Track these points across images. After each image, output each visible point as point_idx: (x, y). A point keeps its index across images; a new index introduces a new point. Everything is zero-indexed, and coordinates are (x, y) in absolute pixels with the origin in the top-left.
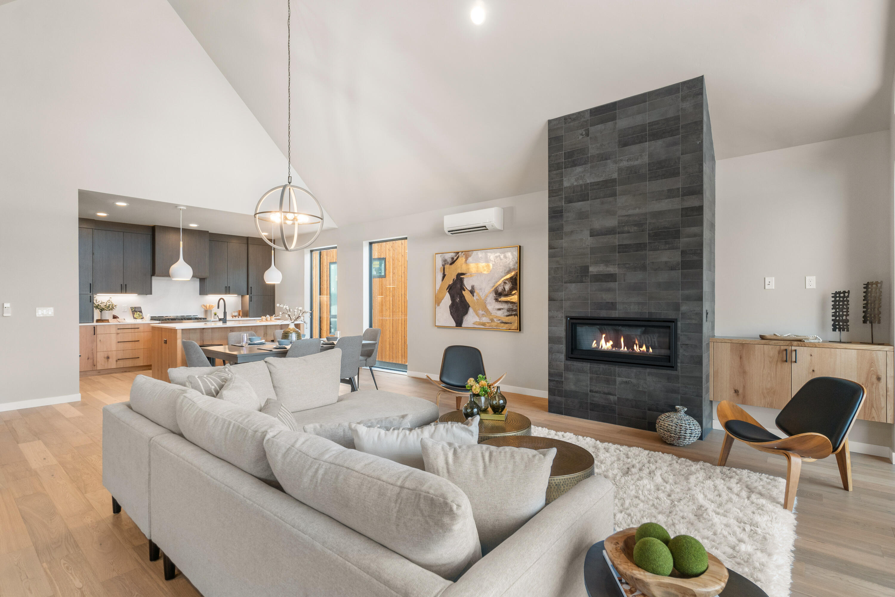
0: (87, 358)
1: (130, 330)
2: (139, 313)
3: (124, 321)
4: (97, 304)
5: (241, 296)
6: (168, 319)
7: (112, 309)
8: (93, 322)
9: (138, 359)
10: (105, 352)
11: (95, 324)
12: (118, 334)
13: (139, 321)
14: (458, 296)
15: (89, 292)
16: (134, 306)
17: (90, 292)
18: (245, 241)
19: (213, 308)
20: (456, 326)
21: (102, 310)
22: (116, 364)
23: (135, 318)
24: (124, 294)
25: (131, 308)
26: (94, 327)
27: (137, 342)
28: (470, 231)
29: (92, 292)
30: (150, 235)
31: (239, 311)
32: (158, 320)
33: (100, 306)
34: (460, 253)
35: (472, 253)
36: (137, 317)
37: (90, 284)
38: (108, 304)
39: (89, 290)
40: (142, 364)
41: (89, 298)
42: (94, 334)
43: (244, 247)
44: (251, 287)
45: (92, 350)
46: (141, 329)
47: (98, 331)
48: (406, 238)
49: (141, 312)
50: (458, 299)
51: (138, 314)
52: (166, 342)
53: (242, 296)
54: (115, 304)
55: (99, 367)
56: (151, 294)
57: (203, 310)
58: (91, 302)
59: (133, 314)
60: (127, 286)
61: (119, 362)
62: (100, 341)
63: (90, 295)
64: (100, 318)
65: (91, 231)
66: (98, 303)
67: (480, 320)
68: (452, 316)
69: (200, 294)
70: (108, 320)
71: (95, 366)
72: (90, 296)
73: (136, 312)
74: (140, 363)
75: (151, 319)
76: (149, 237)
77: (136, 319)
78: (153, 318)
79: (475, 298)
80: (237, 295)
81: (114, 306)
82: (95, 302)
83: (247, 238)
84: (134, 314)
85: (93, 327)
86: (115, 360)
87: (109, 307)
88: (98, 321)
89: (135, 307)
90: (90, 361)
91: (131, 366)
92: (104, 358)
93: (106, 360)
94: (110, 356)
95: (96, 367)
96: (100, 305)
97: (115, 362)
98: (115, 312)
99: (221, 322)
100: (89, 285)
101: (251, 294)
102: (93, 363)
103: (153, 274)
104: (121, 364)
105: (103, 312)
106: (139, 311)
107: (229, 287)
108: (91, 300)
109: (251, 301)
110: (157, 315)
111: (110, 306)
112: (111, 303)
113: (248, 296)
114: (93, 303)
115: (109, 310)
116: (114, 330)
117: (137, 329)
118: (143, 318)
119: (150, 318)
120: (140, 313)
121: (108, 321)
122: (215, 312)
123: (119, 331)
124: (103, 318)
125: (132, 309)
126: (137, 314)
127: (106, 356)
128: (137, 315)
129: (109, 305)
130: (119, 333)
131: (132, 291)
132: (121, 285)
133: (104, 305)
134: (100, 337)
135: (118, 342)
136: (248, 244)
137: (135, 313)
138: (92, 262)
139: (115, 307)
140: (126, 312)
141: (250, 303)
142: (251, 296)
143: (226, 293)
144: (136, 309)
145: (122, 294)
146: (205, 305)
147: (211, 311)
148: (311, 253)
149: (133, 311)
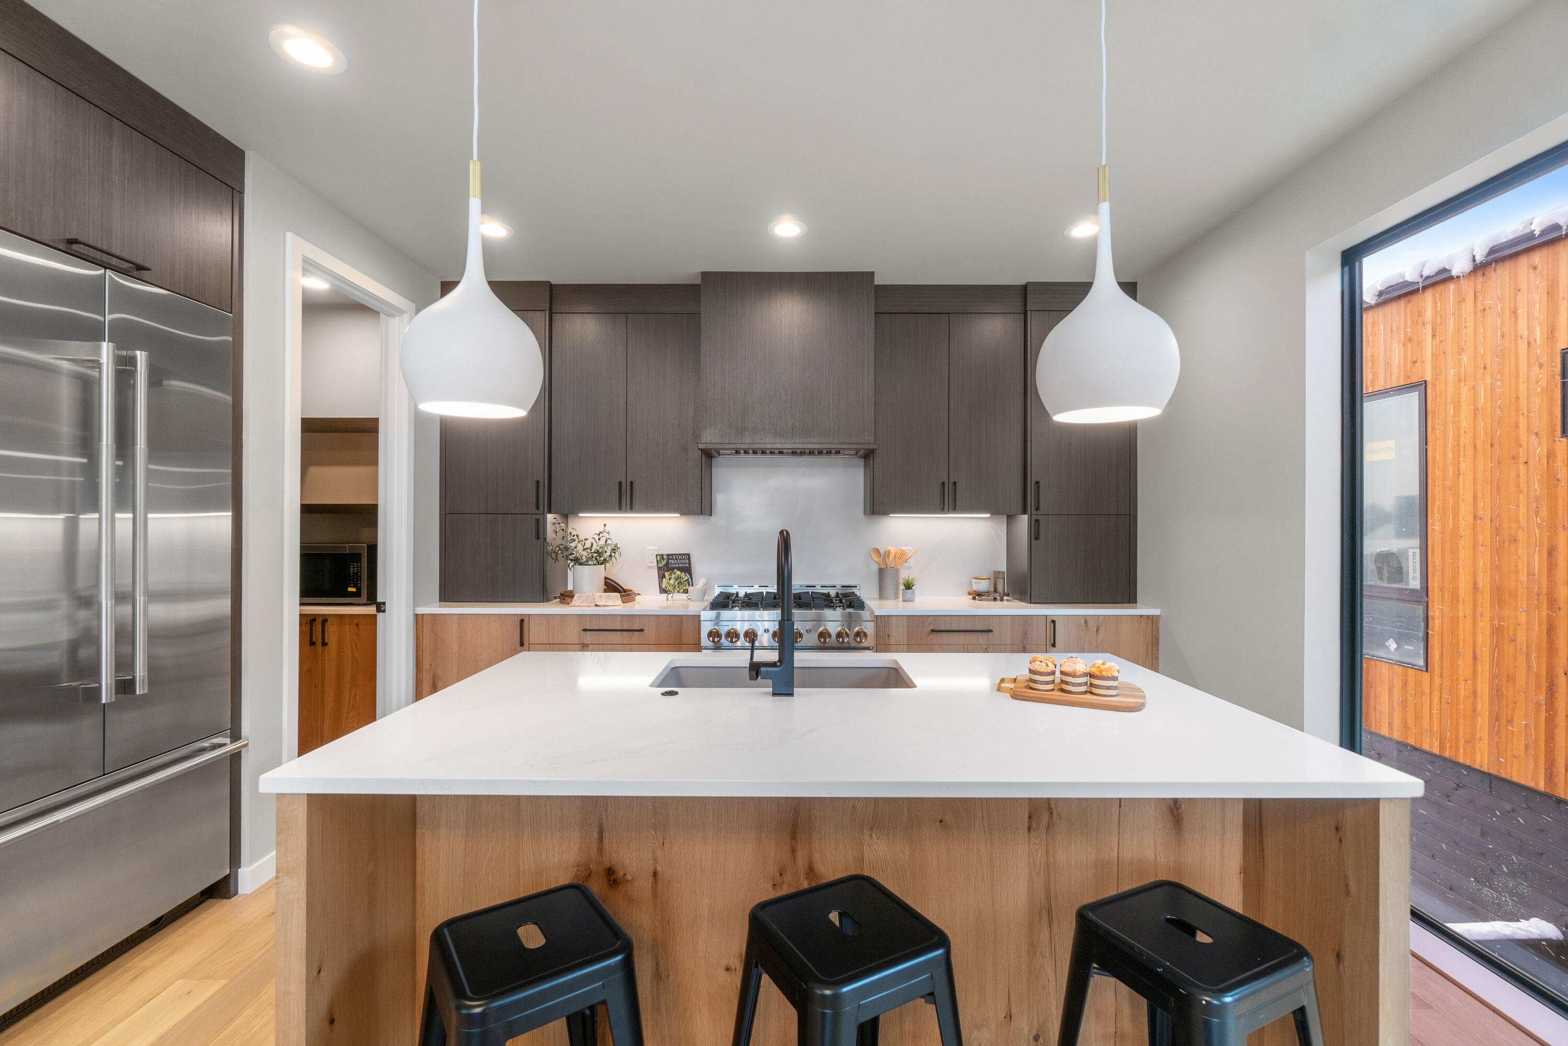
1: (617, 637)
2: (679, 573)
5: (1004, 519)
7: (603, 558)
8: (544, 599)
12: (584, 646)
15: (534, 507)
16: (665, 552)
17: (538, 508)
19: (905, 560)
23: (662, 590)
24: (626, 512)
25: (657, 555)
26: (522, 621)
29: (541, 506)
31: (997, 575)
36: (672, 588)
37: (538, 483)
39: (534, 501)
41: (534, 525)
42: (522, 644)
44: (1037, 483)
46: (650, 632)
47: (534, 635)
49: (688, 570)
51: (679, 578)
53: (1010, 518)
56: (709, 512)
57: (875, 568)
58: (538, 537)
59: (661, 577)
60: (635, 485)
63: (538, 517)
65: (539, 319)
69: (867, 511)
72: (538, 521)
73: (673, 569)
77: (668, 592)
80: (988, 515)
83: (1024, 290)
84: (664, 576)
85: (519, 619)
87: (600, 552)
89: (668, 555)
98: (608, 571)
100: (535, 485)
101: (1037, 509)
106: (678, 569)
108: (540, 531)
109: (1037, 538)
113: (1027, 516)
114: (545, 540)
116: (573, 634)
117: (636, 634)
118: (689, 592)
120: (684, 575)
122: (909, 578)
123: (588, 637)
126: (673, 576)
128: (672, 582)
130: (587, 645)
132: (621, 484)
136: (1025, 314)
137: (667, 574)
140: (654, 568)
141: (1033, 545)
142: (1038, 517)
143: (942, 510)
144: (672, 561)
145: (621, 513)
146: (882, 551)
147: (896, 572)
148: (1346, 269)
149: (660, 566)
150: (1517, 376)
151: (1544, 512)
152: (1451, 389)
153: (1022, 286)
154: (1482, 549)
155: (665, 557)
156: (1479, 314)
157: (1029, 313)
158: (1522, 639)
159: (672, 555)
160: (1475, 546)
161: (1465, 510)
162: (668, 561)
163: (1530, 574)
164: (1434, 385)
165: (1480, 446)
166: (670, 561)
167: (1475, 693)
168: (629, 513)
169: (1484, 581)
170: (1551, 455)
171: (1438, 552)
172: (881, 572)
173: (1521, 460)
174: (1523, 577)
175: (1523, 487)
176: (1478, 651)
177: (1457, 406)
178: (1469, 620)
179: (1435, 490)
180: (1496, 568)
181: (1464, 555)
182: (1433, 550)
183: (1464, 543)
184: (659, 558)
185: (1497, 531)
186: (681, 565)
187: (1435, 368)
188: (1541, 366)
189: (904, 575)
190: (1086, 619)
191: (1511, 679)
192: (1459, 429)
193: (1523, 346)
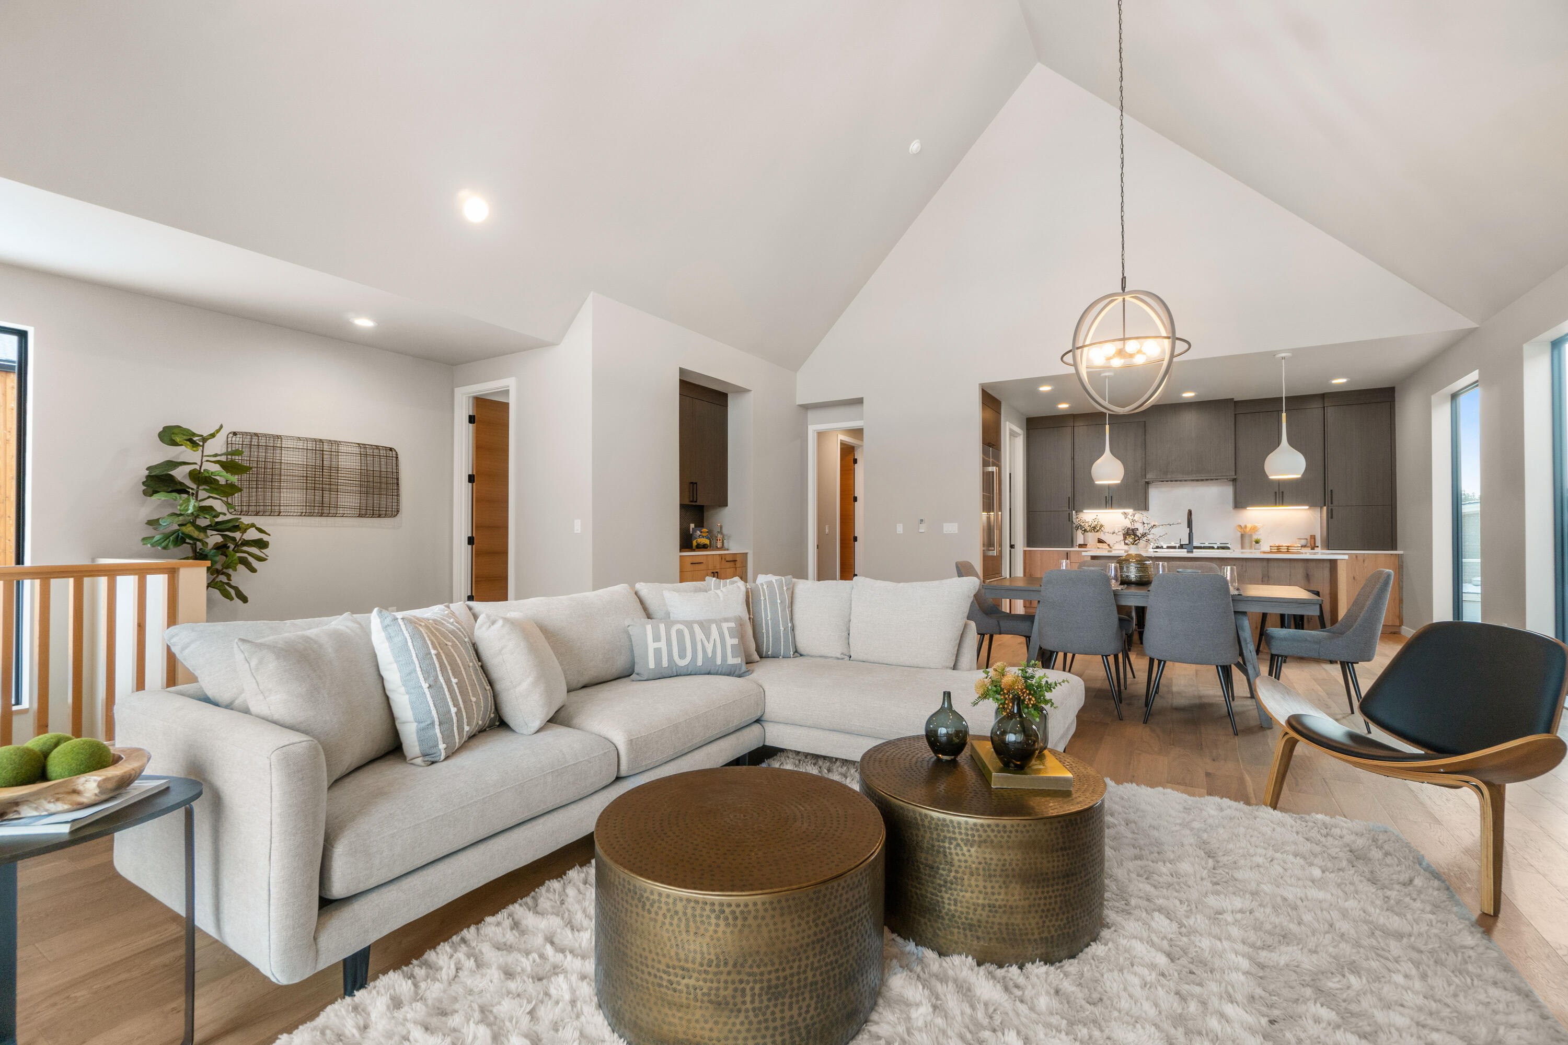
4: (1078, 523)
5: (1318, 509)
8: (1072, 547)
15: (1068, 508)
18: (1318, 403)
19: (1257, 531)
21: (1084, 532)
26: (1067, 553)
29: (1071, 508)
33: (1083, 526)
37: (1069, 498)
38: (1094, 523)
39: (1068, 505)
41: (1067, 516)
43: (1316, 413)
44: (1332, 490)
53: (1321, 508)
54: (1102, 523)
56: (1147, 509)
57: (1239, 534)
58: (1069, 521)
60: (1113, 498)
63: (1069, 512)
64: (1083, 542)
65: (1070, 430)
69: (1234, 507)
80: (1307, 507)
87: (1095, 527)
88: (1080, 546)
98: (1101, 535)
101: (1332, 504)
105: (1086, 534)
107: (1282, 492)
108: (1070, 518)
112: (1098, 522)
113: (1326, 508)
124: (1086, 543)
131: (1120, 506)
132: (1106, 497)
133: (1088, 525)
139: (1102, 528)
141: (1330, 521)
142: (1332, 508)
143: (1275, 504)
145: (1105, 510)
146: (1243, 526)
147: (1251, 536)
157: (1326, 407)
172: (1242, 536)
189: (1255, 537)
190: (1357, 555)
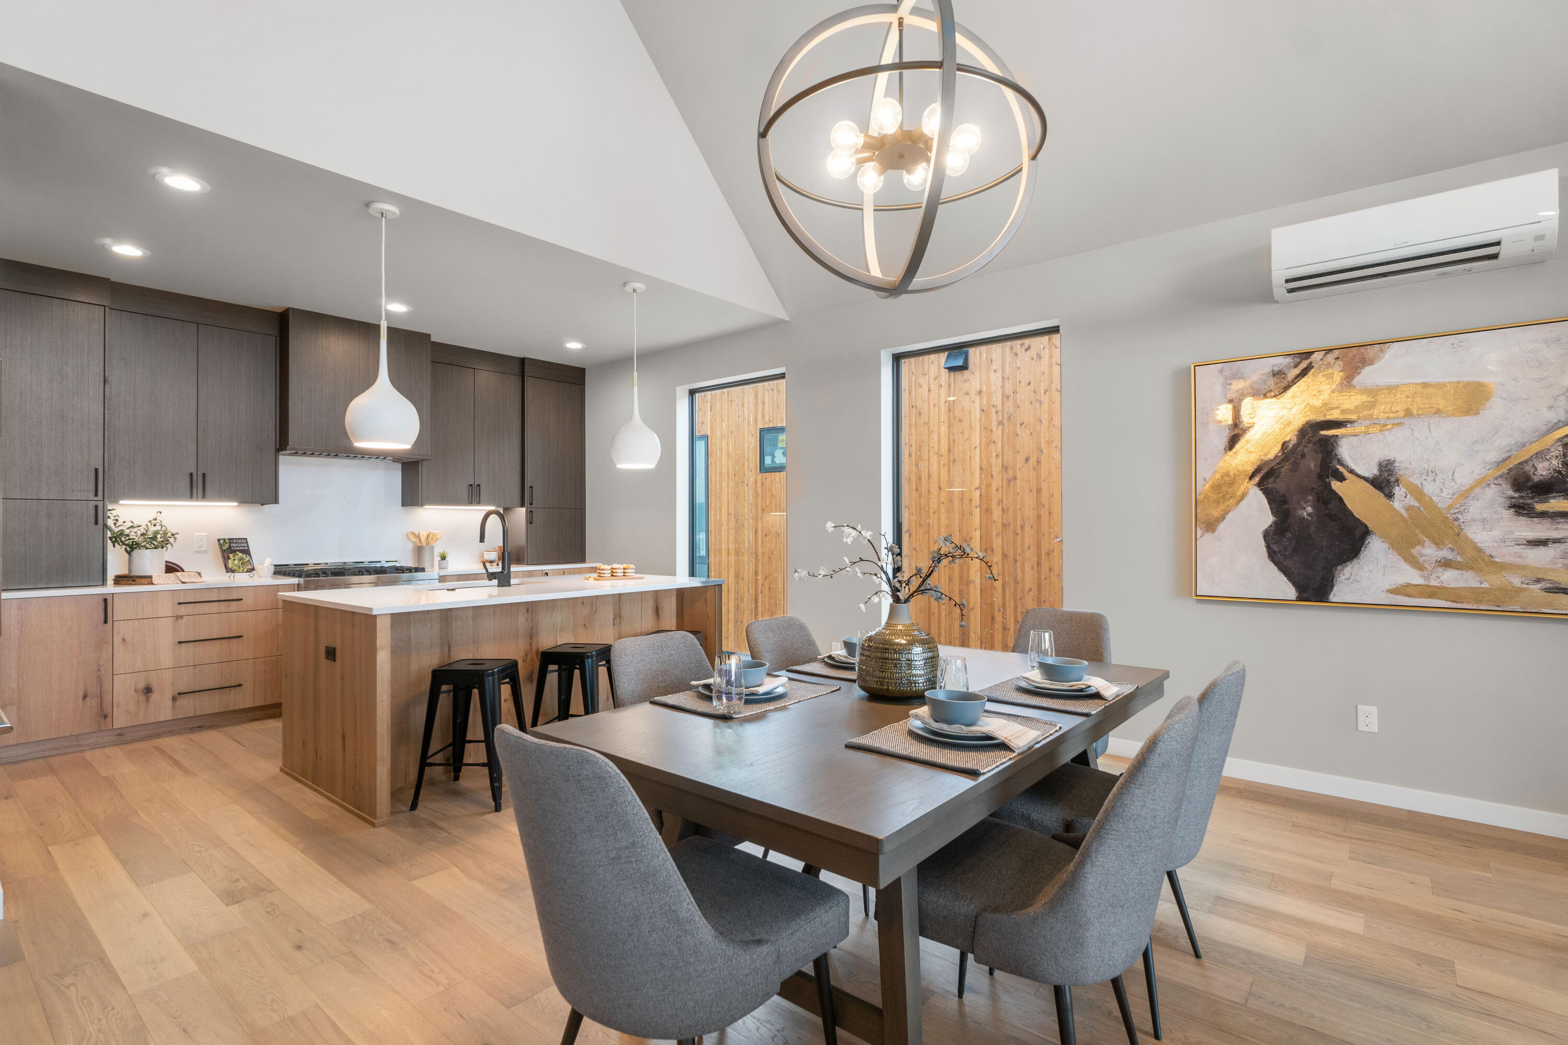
0: (81, 694)
1: (214, 607)
2: (240, 554)
3: (200, 580)
4: (116, 530)
6: (325, 572)
7: (164, 544)
8: (104, 582)
9: (238, 689)
10: (140, 674)
11: (110, 588)
12: (178, 617)
13: (242, 579)
14: (1310, 498)
15: (93, 493)
16: (226, 536)
17: (96, 495)
18: (516, 369)
19: (437, 540)
20: (1299, 599)
21: (132, 547)
22: (173, 708)
23: (229, 570)
24: (197, 500)
25: (219, 540)
26: (105, 600)
27: (235, 641)
28: (1384, 275)
29: (100, 493)
30: (274, 338)
32: (294, 576)
33: (128, 535)
34: (1316, 357)
35: (1382, 351)
36: (236, 568)
37: (96, 470)
38: (152, 529)
39: (92, 488)
40: (248, 704)
41: (92, 511)
42: (106, 622)
43: (514, 382)
44: (531, 487)
45: (99, 670)
46: (249, 601)
47: (119, 611)
48: (1055, 330)
49: (247, 552)
50: (1310, 509)
51: (240, 559)
52: (331, 654)
54: (171, 529)
55: (120, 721)
56: (276, 501)
57: (410, 546)
58: (96, 523)
59: (226, 559)
60: (207, 477)
61: (183, 702)
62: (124, 640)
63: (97, 503)
64: (124, 572)
65: (98, 313)
66: (120, 528)
67: (1427, 578)
68: (1276, 563)
69: (404, 504)
70: (151, 577)
71: (105, 717)
72: (96, 507)
73: (235, 551)
74: (244, 699)
75: (275, 573)
76: (272, 343)
77: (233, 571)
78: (280, 570)
79: (1397, 504)
81: (169, 535)
82: (110, 523)
83: (523, 361)
84: (229, 558)
85: (101, 598)
86: (168, 696)
87: (154, 538)
88: (119, 580)
89: (229, 539)
90: (92, 703)
91: (217, 711)
92: (136, 691)
93: (142, 698)
94: (155, 686)
95: (109, 719)
96: (127, 532)
97: (169, 703)
98: (170, 554)
99: (495, 582)
100: (93, 472)
101: (531, 504)
102: (101, 708)
103: (282, 444)
104: (189, 706)
105: (136, 553)
106: (240, 551)
107: (479, 485)
108: (99, 517)
109: (531, 523)
110: (291, 561)
111: (159, 536)
112: (162, 526)
113: (523, 510)
114: (105, 526)
115: (156, 548)
116: (166, 608)
117: (234, 603)
118: (253, 569)
119: (272, 569)
120: (244, 556)
121: (149, 580)
122: (441, 551)
123: (183, 610)
124: (137, 572)
125: (221, 545)
126: (237, 557)
127: (141, 685)
128: (236, 562)
129: (156, 533)
130: (182, 617)
131: (223, 495)
132: (191, 474)
133: (139, 533)
134: (122, 629)
135: (179, 642)
136: (523, 376)
137: (231, 556)
138: (101, 405)
139: (171, 540)
140: (205, 552)
141: (529, 528)
142: (532, 509)
143: (470, 501)
144: (234, 545)
145: (192, 501)
147: (432, 548)
148: (690, 397)
149: (224, 548)
150: (744, 440)
151: (754, 511)
152: (718, 441)
153: (520, 358)
154: (731, 531)
155: (227, 541)
156: (730, 403)
157: (526, 377)
158: (746, 579)
159: (233, 539)
160: (728, 529)
161: (724, 508)
162: (230, 545)
163: (749, 543)
164: (711, 438)
165: (730, 476)
166: (232, 544)
167: (728, 611)
168: (201, 501)
169: (732, 547)
170: (756, 482)
171: (713, 533)
173: (746, 484)
174: (747, 545)
175: (746, 497)
176: (730, 587)
177: (721, 452)
178: (726, 570)
179: (712, 498)
180: (736, 541)
181: (724, 534)
182: (711, 532)
183: (724, 528)
184: (222, 542)
185: (737, 521)
186: (241, 548)
187: (712, 428)
188: (752, 435)
191: (742, 599)
192: (721, 464)
193: (746, 424)
